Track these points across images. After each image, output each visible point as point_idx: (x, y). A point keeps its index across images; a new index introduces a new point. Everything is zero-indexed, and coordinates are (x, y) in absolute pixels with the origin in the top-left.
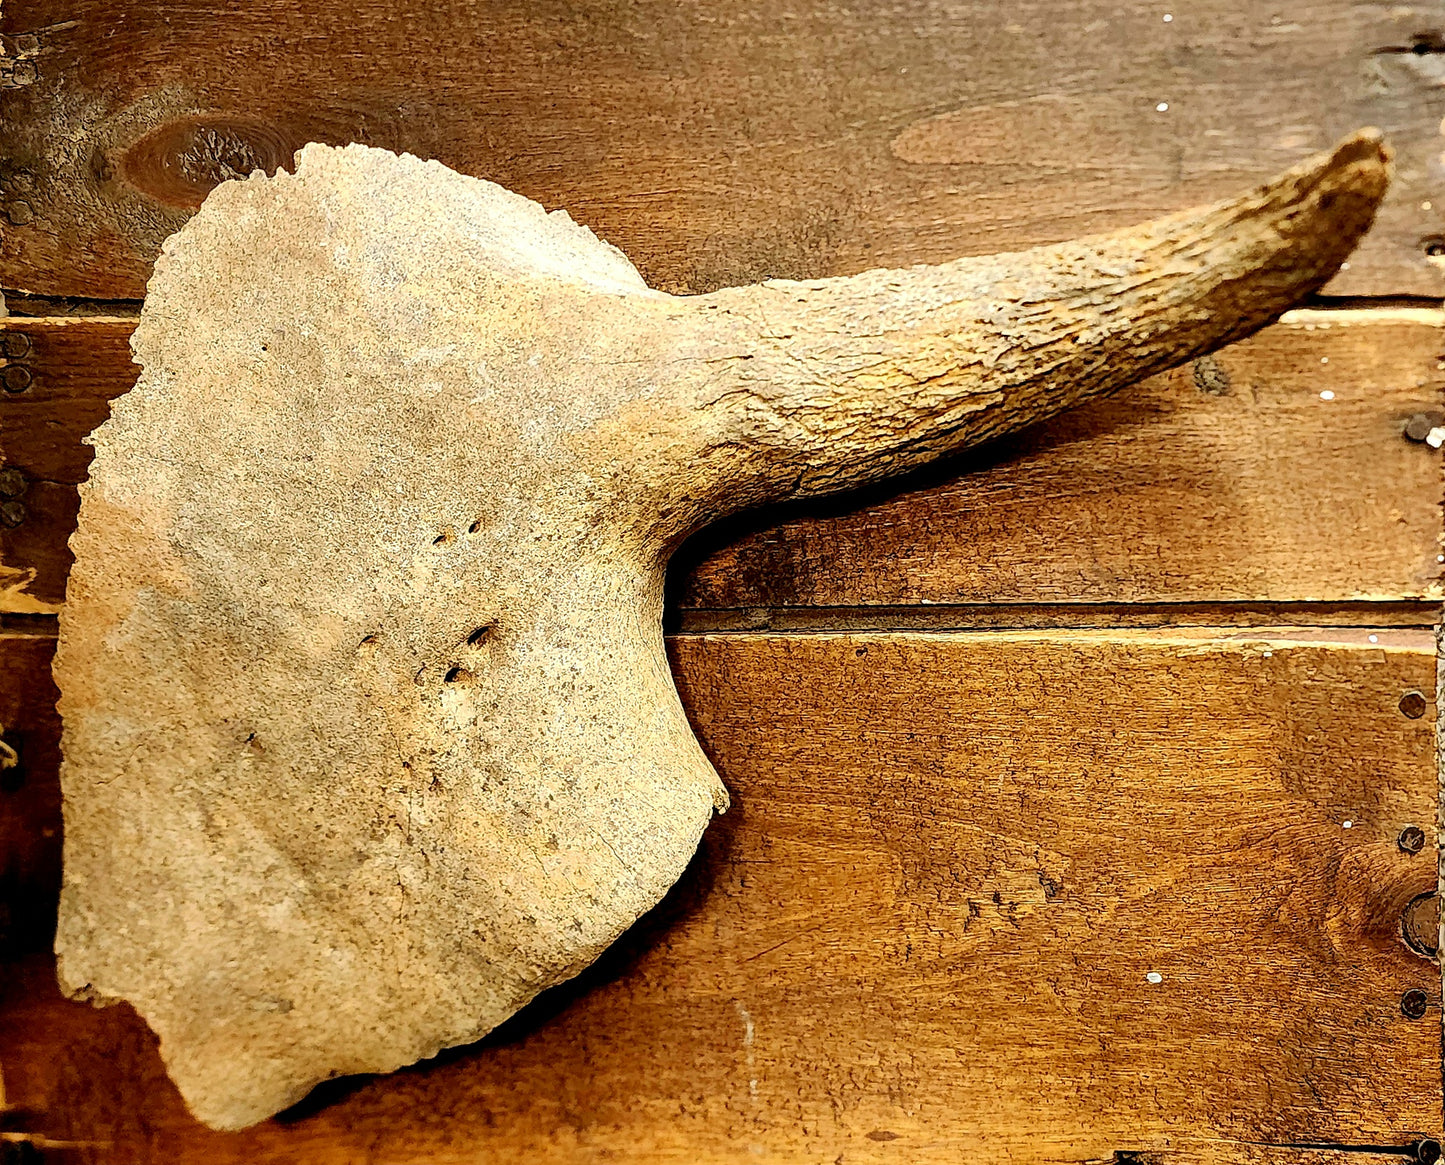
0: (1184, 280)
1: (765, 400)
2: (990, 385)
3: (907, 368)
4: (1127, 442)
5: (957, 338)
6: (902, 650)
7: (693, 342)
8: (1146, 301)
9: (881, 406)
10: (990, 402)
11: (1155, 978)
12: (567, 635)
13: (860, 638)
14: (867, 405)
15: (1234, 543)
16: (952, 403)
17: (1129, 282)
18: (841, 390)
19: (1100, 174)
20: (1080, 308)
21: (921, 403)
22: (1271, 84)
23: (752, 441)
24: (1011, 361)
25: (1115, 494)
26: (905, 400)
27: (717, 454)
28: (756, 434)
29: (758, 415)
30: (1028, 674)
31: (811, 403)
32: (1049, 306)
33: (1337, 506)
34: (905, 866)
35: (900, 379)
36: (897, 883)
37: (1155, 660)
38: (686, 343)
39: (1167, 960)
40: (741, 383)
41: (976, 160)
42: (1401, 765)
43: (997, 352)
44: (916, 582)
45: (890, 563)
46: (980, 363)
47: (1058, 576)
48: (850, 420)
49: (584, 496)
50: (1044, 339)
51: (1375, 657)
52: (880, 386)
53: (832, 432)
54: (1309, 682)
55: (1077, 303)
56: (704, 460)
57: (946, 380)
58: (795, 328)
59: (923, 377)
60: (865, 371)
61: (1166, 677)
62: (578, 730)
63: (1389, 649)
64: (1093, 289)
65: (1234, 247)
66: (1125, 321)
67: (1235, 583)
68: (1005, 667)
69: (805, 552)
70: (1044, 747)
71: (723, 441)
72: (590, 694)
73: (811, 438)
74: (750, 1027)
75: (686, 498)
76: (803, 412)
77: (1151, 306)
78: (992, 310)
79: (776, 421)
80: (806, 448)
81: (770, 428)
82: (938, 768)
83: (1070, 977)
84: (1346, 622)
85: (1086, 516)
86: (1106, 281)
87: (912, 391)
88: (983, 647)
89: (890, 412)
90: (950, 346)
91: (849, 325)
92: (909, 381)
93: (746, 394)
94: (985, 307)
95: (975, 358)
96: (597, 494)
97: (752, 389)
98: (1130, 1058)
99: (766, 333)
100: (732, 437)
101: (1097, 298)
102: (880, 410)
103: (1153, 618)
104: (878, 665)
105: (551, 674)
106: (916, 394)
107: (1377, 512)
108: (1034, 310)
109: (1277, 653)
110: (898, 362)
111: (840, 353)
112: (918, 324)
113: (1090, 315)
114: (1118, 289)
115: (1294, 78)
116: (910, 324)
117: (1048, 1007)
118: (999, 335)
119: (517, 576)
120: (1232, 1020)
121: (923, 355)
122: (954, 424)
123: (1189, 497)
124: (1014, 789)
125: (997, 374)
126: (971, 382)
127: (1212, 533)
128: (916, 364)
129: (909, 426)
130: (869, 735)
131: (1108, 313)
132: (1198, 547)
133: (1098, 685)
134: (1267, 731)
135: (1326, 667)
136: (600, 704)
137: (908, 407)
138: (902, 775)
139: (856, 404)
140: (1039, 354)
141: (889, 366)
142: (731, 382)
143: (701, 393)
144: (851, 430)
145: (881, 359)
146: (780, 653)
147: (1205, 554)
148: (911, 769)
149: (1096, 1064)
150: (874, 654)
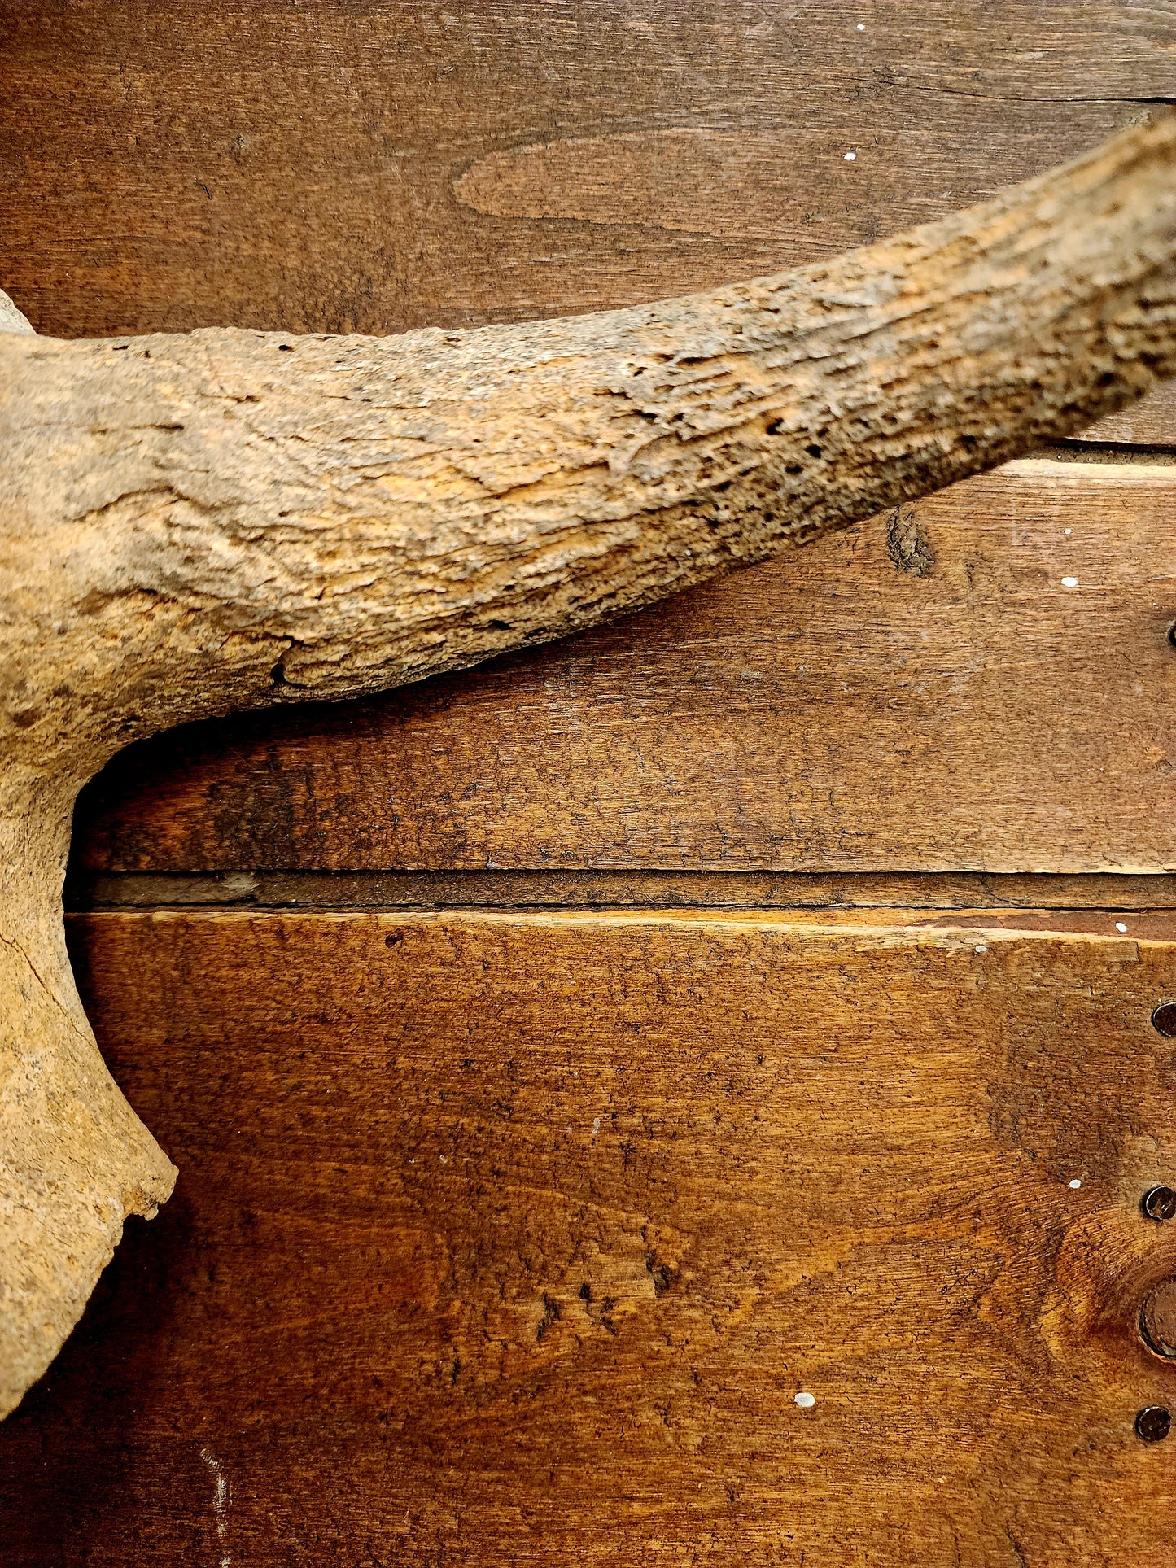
0: (995, 302)
1: (206, 509)
2: (618, 508)
3: (472, 467)
5: (561, 417)
6: (455, 937)
7: (67, 396)
8: (911, 347)
9: (423, 535)
10: (615, 540)
11: (806, 1400)
13: (392, 919)
14: (398, 531)
15: (937, 788)
16: (551, 535)
17: (878, 316)
18: (351, 500)
20: (784, 368)
21: (494, 534)
23: (186, 588)
24: (658, 464)
25: (769, 714)
26: (467, 527)
27: (115, 611)
28: (186, 572)
29: (192, 536)
30: (641, 974)
31: (292, 519)
32: (728, 365)
33: (1077, 739)
34: (454, 1249)
35: (460, 487)
36: (442, 1274)
37: (823, 954)
38: (53, 398)
39: (824, 1374)
40: (156, 473)
42: (1150, 1100)
43: (633, 445)
44: (477, 836)
45: (441, 809)
46: (604, 464)
47: (686, 831)
48: (366, 559)
50: (716, 420)
51: (1124, 953)
52: (422, 497)
53: (335, 577)
54: (1033, 988)
55: (778, 360)
56: (91, 620)
57: (541, 495)
58: (269, 387)
59: (500, 483)
60: (395, 468)
61: (838, 980)
63: (1146, 943)
64: (810, 333)
66: (874, 387)
67: (937, 845)
68: (606, 962)
69: (310, 789)
70: (660, 1081)
71: (124, 583)
73: (293, 587)
74: (221, 1483)
75: (63, 691)
76: (279, 537)
77: (925, 357)
78: (627, 372)
79: (222, 549)
80: (286, 606)
81: (214, 562)
82: (505, 1109)
83: (687, 1402)
84: (1081, 902)
85: (728, 744)
86: (838, 316)
87: (477, 510)
88: (575, 933)
89: (440, 548)
90: (549, 431)
91: (368, 387)
92: (473, 491)
93: (168, 497)
94: (612, 367)
95: (595, 455)
97: (181, 487)
98: (768, 1513)
99: (213, 388)
100: (144, 578)
101: (817, 348)
102: (422, 544)
103: (817, 894)
104: (419, 958)
106: (487, 517)
107: (1131, 749)
108: (700, 372)
109: (993, 947)
110: (455, 455)
111: (349, 433)
112: (493, 391)
113: (805, 381)
114: (861, 329)
116: (478, 391)
117: (651, 1444)
118: (639, 413)
120: (910, 1455)
121: (499, 446)
122: (551, 579)
123: (876, 721)
124: (615, 1140)
125: (631, 488)
126: (586, 500)
127: (906, 774)
128: (488, 462)
129: (471, 579)
130: (403, 1062)
131: (838, 371)
132: (885, 793)
133: (741, 991)
134: (973, 1056)
135: (1059, 967)
137: (471, 542)
138: (450, 1119)
139: (377, 530)
140: (708, 449)
141: (440, 462)
142: (136, 472)
143: (78, 489)
144: (368, 579)
145: (423, 448)
146: (270, 940)
147: (896, 802)
148: (464, 1111)
149: (720, 1522)
150: (413, 943)
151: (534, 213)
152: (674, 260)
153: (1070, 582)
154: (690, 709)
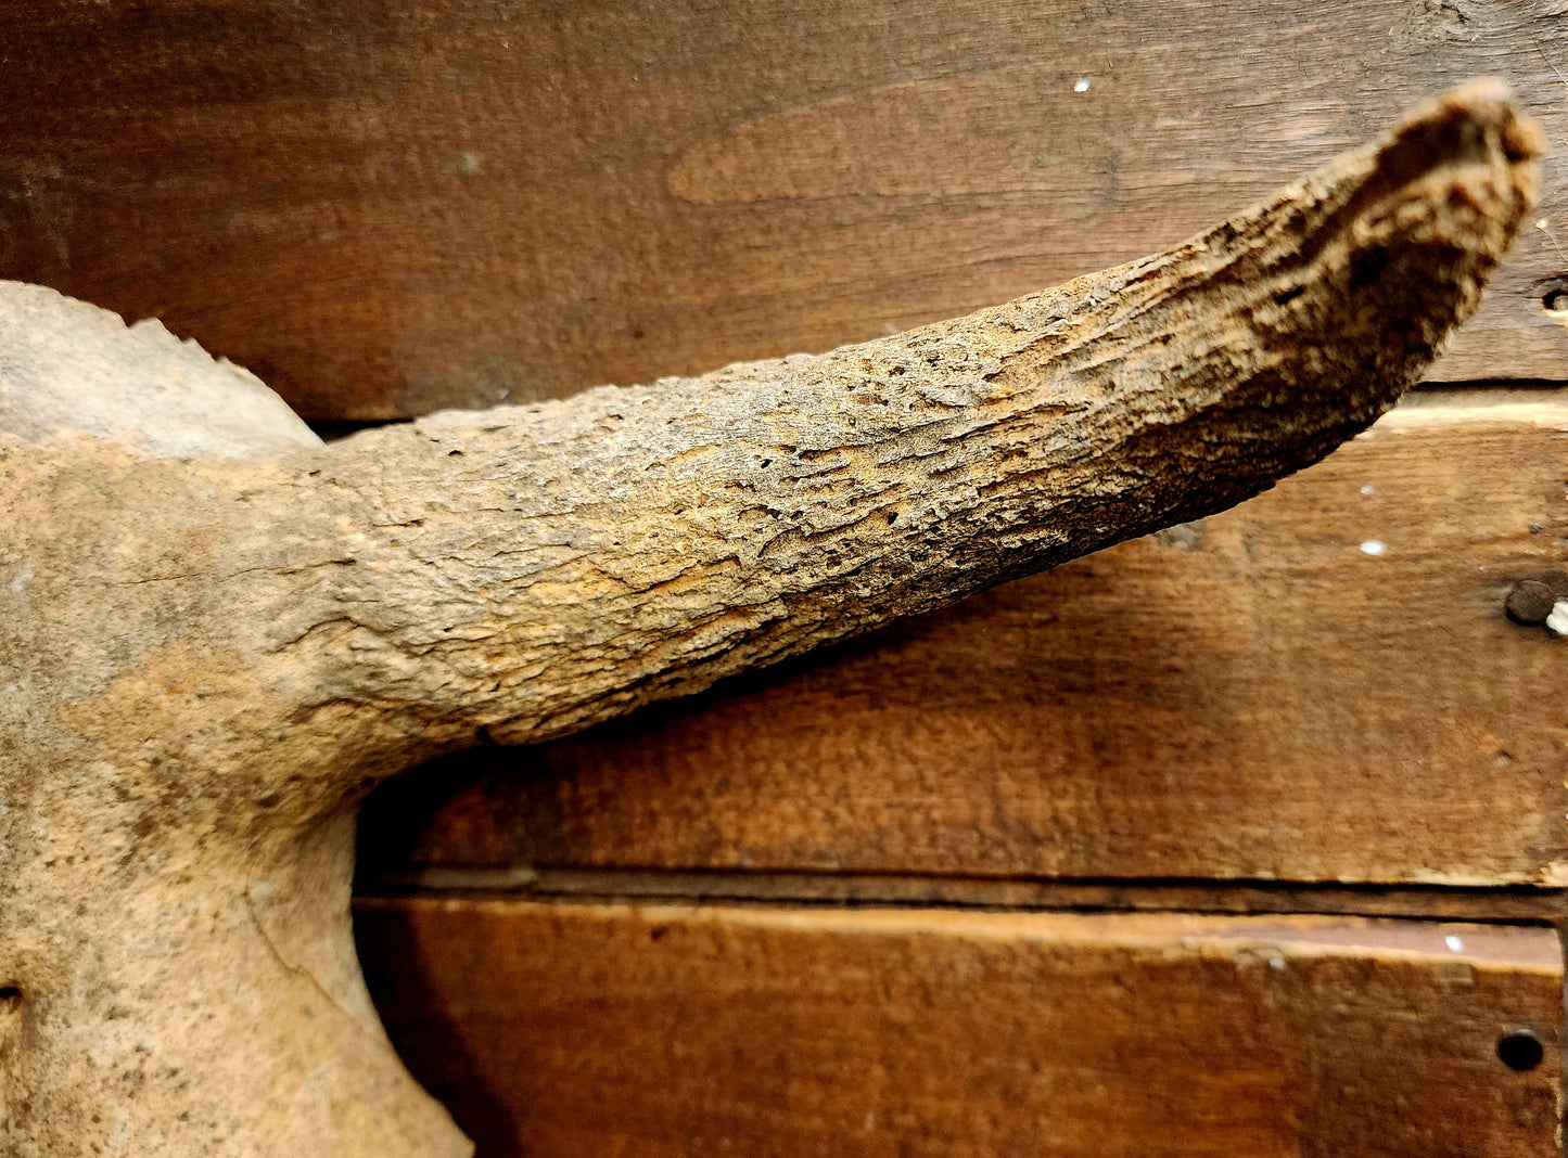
0: (1072, 419)
1: (380, 633)
2: (757, 593)
3: (614, 567)
4: (1042, 624)
5: (695, 515)
6: (715, 933)
7: (264, 540)
8: (1007, 454)
9: (579, 629)
10: (764, 618)
12: (124, 999)
13: (656, 914)
14: (556, 629)
15: (1221, 786)
16: (700, 621)
17: (976, 417)
18: (507, 610)
19: (985, 202)
20: (895, 464)
21: (649, 622)
22: (1262, 35)
23: (375, 696)
24: (787, 554)
25: (1025, 705)
26: (621, 619)
27: (322, 717)
28: (372, 684)
29: (372, 656)
30: (903, 978)
31: (457, 633)
32: (846, 457)
33: (1390, 728)
35: (605, 586)
37: (1096, 965)
38: (251, 542)
40: (336, 607)
41: (792, 192)
42: (1499, 1138)
43: (761, 539)
44: (730, 833)
46: (734, 558)
48: (530, 655)
49: (111, 796)
50: (835, 519)
51: (1456, 974)
52: (572, 599)
53: (505, 673)
54: (1342, 1008)
55: (889, 454)
56: (304, 727)
57: (682, 587)
58: (431, 506)
59: (642, 581)
60: (544, 576)
61: (1115, 992)
62: (156, 1139)
63: (1483, 963)
64: (915, 430)
65: (1165, 357)
66: (971, 492)
67: (1222, 849)
68: (867, 963)
70: (931, 1083)
71: (324, 697)
72: (174, 1082)
73: (468, 687)
75: (295, 778)
76: (448, 648)
77: (1015, 464)
78: (754, 465)
79: (399, 664)
80: (465, 701)
81: (394, 676)
82: (778, 1100)
84: (1406, 909)
85: (981, 736)
86: (935, 415)
87: (627, 604)
88: (832, 937)
89: (598, 638)
90: (683, 529)
91: (520, 495)
92: (618, 589)
93: (348, 625)
94: (741, 460)
95: (729, 549)
96: (134, 791)
97: (357, 617)
99: (381, 517)
100: (338, 691)
101: (922, 445)
102: (581, 636)
103: (1094, 895)
104: (683, 952)
105: (103, 1061)
106: (637, 609)
107: (1459, 738)
108: (822, 464)
109: (1294, 964)
110: (599, 559)
111: (501, 547)
112: (632, 491)
113: (913, 477)
114: (957, 433)
115: (1303, 20)
116: (618, 493)
118: (762, 508)
119: (28, 920)
121: (639, 546)
122: (713, 651)
123: (1146, 711)
124: (891, 1137)
125: (765, 576)
126: (724, 588)
127: (1183, 769)
128: (629, 563)
129: (637, 656)
130: (679, 1049)
131: (938, 474)
132: (1161, 790)
133: (1010, 998)
134: (1277, 1077)
135: (1375, 988)
136: (193, 1094)
137: (627, 629)
139: (535, 631)
140: (832, 543)
141: (586, 566)
142: (318, 606)
143: (275, 625)
144: (536, 671)
145: (569, 554)
146: (547, 930)
147: (1172, 802)
150: (675, 939)
151: (747, 197)
152: (894, 227)
153: (1373, 548)
154: (940, 699)
